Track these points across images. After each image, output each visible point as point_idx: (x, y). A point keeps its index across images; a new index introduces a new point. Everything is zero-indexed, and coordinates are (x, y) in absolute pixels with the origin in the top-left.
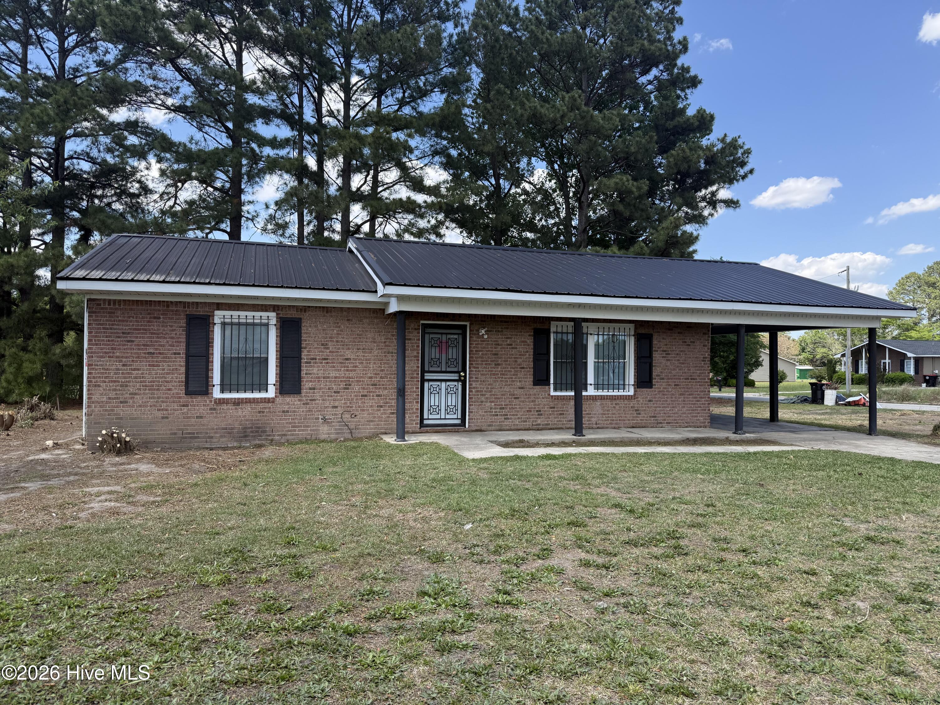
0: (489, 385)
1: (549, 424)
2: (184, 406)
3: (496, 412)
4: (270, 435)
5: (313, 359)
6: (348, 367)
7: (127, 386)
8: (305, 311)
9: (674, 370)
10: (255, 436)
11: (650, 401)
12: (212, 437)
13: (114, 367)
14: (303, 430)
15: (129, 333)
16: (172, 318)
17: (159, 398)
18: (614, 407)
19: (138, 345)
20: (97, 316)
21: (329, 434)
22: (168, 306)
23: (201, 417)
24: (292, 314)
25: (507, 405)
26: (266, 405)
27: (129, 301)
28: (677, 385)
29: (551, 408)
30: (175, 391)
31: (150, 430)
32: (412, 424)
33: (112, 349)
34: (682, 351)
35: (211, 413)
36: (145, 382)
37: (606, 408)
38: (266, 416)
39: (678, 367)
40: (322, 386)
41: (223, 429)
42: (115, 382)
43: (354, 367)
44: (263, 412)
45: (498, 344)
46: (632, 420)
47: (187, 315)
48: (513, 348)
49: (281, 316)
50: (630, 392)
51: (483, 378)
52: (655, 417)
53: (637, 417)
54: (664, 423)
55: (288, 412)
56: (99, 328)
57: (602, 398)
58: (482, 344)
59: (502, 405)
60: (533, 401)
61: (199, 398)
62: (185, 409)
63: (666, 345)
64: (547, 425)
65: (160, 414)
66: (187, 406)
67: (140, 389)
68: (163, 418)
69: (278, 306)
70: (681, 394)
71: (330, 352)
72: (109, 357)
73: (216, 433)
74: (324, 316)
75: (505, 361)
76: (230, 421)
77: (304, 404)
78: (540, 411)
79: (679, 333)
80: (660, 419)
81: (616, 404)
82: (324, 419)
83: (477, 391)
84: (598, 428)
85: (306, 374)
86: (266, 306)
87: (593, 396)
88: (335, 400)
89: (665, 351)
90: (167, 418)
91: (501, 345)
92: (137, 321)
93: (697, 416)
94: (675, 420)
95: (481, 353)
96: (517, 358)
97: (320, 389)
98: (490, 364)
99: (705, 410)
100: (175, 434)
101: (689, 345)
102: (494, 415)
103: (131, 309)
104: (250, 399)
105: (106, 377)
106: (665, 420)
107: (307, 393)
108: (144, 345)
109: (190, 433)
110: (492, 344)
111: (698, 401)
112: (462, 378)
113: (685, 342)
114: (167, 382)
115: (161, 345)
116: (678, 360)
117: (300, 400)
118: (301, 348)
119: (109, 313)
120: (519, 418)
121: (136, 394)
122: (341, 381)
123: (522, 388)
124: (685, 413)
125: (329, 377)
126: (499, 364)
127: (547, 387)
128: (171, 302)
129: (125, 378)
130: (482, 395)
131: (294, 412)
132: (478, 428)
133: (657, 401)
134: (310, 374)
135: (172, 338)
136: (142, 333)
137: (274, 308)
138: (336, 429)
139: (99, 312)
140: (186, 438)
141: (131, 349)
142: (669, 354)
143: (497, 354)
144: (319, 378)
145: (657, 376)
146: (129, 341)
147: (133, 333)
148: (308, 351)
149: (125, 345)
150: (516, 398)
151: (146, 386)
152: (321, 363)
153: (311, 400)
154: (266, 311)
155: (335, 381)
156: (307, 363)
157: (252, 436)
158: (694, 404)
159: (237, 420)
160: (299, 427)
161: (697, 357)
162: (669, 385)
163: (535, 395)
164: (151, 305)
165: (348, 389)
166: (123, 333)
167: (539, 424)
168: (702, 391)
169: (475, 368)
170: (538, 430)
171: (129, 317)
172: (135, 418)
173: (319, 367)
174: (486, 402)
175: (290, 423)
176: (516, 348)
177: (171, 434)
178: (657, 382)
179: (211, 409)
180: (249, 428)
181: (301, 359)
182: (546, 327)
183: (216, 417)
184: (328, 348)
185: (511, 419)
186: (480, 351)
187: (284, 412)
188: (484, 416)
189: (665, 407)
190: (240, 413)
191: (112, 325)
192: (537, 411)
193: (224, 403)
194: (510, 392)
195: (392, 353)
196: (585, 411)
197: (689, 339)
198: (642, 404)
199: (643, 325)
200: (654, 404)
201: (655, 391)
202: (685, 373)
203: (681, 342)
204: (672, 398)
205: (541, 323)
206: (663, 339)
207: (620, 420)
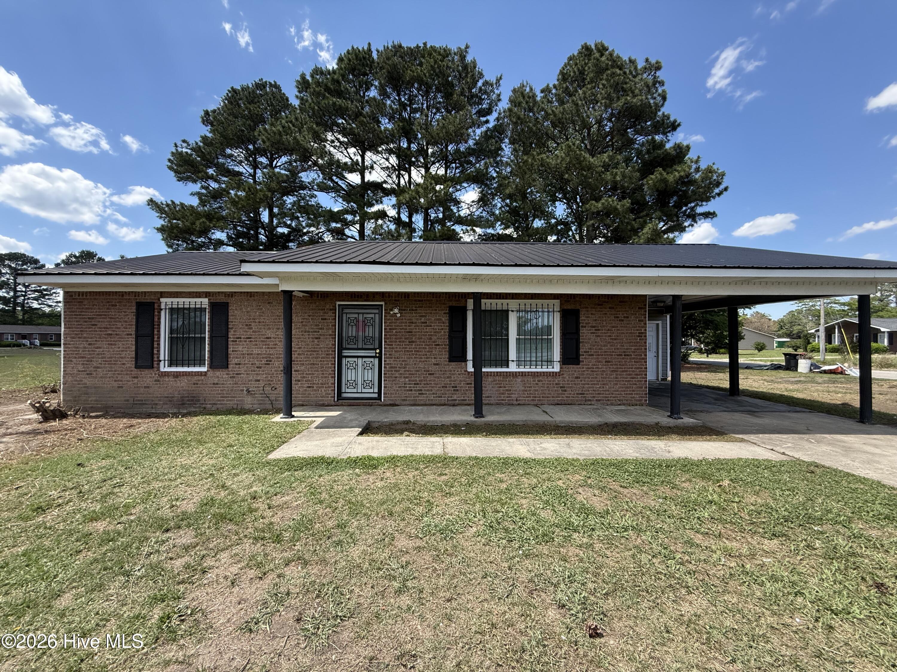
0: (403, 361)
1: (466, 400)
2: (134, 378)
3: (410, 387)
4: (203, 404)
5: (238, 338)
6: (268, 345)
7: (91, 361)
8: (232, 296)
9: (604, 346)
10: (191, 404)
11: (577, 378)
12: (156, 404)
13: (82, 346)
14: (230, 401)
15: (93, 318)
16: (126, 305)
17: (115, 371)
18: (537, 384)
19: (100, 328)
20: (70, 305)
21: (252, 404)
22: (123, 296)
23: (148, 387)
24: (222, 299)
25: (421, 381)
26: (200, 378)
27: (93, 292)
28: (609, 362)
29: (468, 384)
30: (129, 365)
31: (109, 397)
32: (328, 397)
33: (81, 331)
34: (613, 327)
35: (156, 384)
36: (105, 358)
37: (527, 385)
38: (199, 387)
39: (609, 343)
40: (246, 362)
41: (166, 397)
42: (83, 357)
43: (274, 345)
44: (197, 384)
45: (412, 323)
46: (557, 397)
47: (137, 303)
48: (427, 326)
49: (212, 301)
50: (557, 368)
51: (397, 355)
52: (584, 394)
53: (561, 394)
54: (593, 400)
55: (217, 384)
56: (72, 315)
57: (523, 374)
58: (395, 323)
59: (416, 381)
60: (448, 378)
61: (146, 371)
62: (136, 381)
63: (596, 320)
64: (463, 400)
65: (116, 384)
66: (137, 377)
67: (101, 364)
68: (119, 387)
69: (209, 293)
70: (612, 371)
71: (253, 332)
72: (79, 338)
73: (160, 400)
74: (248, 300)
75: (419, 339)
76: (170, 391)
77: (231, 377)
78: (456, 387)
79: (610, 308)
80: (589, 397)
81: (539, 381)
82: (249, 392)
83: (391, 367)
84: (519, 404)
85: (233, 351)
86: (199, 293)
87: (513, 372)
88: (257, 374)
89: (594, 327)
90: (122, 387)
91: (415, 323)
92: (99, 309)
93: (632, 394)
94: (606, 397)
95: (394, 331)
96: (431, 335)
97: (245, 364)
98: (403, 342)
99: (642, 388)
100: (128, 401)
101: (623, 321)
102: (408, 390)
103: (95, 299)
104: (186, 372)
105: (77, 354)
106: (594, 397)
107: (233, 368)
108: (104, 328)
109: (139, 400)
110: (406, 323)
111: (633, 378)
112: (377, 355)
113: (618, 317)
114: (122, 358)
115: (117, 328)
116: (610, 336)
117: (227, 374)
118: (228, 328)
119: (79, 302)
120: (433, 394)
121: (98, 368)
122: (263, 358)
123: (437, 364)
124: (618, 391)
125: (252, 354)
126: (413, 342)
127: (463, 364)
128: (125, 292)
129: (90, 354)
130: (396, 371)
131: (223, 384)
132: (392, 402)
133: (585, 378)
134: (236, 351)
135: (126, 322)
136: (103, 318)
137: (207, 295)
138: (258, 400)
139: (71, 302)
140: (136, 404)
141: (95, 331)
142: (599, 330)
143: (411, 332)
144: (243, 354)
145: (585, 352)
146: (93, 325)
147: (96, 318)
148: (235, 331)
149: (90, 328)
150: (430, 374)
151: (106, 361)
152: (245, 341)
153: (237, 374)
154: (200, 297)
155: (257, 357)
156: (233, 341)
157: (188, 404)
158: (629, 381)
159: (176, 390)
160: (226, 397)
161: (631, 333)
162: (600, 362)
163: (451, 371)
164: (109, 295)
165: (268, 364)
166: (89, 318)
167: (456, 400)
168: (638, 368)
169: (388, 345)
170: (454, 405)
171: (93, 305)
172: (99, 387)
173: (243, 345)
174: (400, 377)
175: (219, 394)
176: (431, 326)
177: (125, 401)
178: (585, 358)
179: (156, 381)
180: (186, 397)
181: (228, 338)
182: (462, 305)
183: (159, 387)
184: (252, 328)
185: (426, 394)
186: (394, 329)
187: (214, 384)
188: (398, 391)
189: (594, 384)
190: (179, 384)
191: (81, 312)
192: (453, 387)
193: (165, 375)
194: (424, 368)
195: (309, 332)
196: (505, 387)
197: (623, 314)
198: (568, 381)
199: (569, 301)
200: (581, 381)
201: (583, 368)
202: (618, 349)
203: (612, 317)
204: (602, 374)
205: (456, 301)
206: (592, 314)
207: (543, 397)
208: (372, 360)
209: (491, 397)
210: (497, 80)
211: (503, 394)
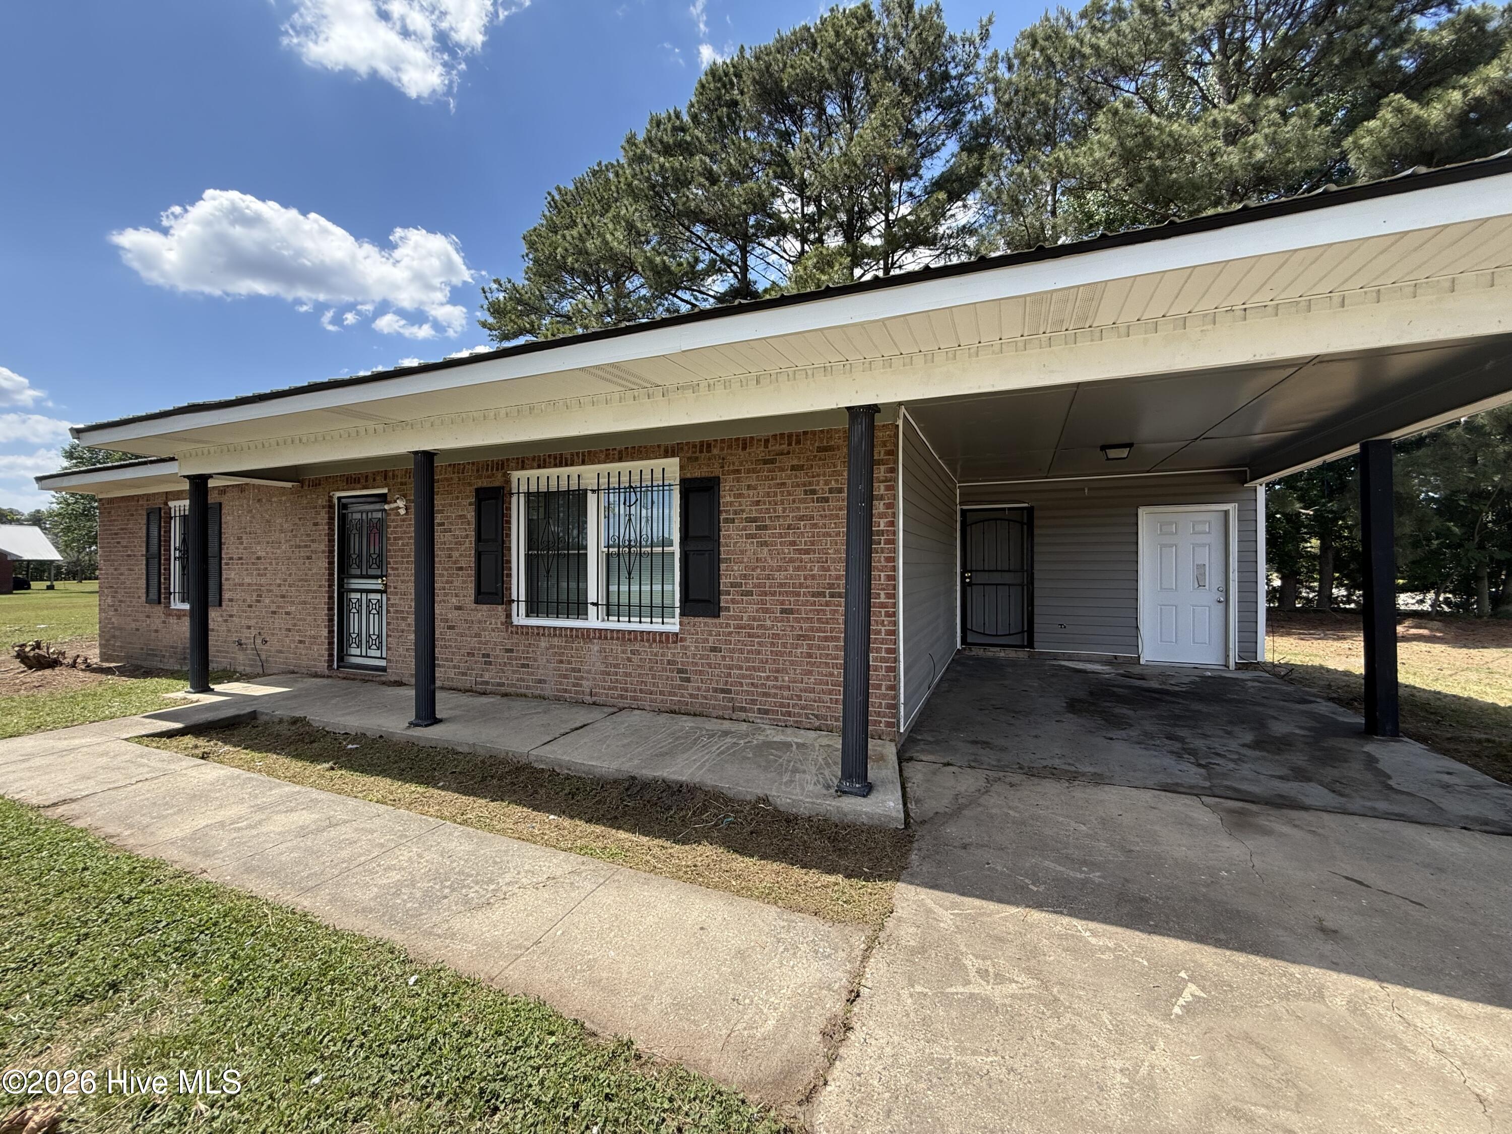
1: (503, 685)
5: (230, 559)
6: (259, 569)
7: (117, 592)
8: (226, 493)
9: (779, 569)
11: (714, 649)
12: (164, 656)
13: (111, 572)
14: (225, 657)
16: (141, 514)
17: (134, 606)
18: (629, 659)
19: (123, 547)
20: (102, 517)
21: (244, 665)
23: (158, 631)
24: (215, 498)
27: (118, 498)
28: (791, 612)
29: (508, 651)
30: (141, 599)
31: (129, 643)
32: (320, 661)
33: (110, 551)
34: (801, 518)
35: (164, 627)
36: (126, 588)
37: (611, 660)
39: (791, 560)
40: (238, 597)
42: (111, 587)
43: (264, 569)
46: (671, 694)
47: (147, 512)
48: (445, 531)
50: (671, 624)
51: (404, 588)
52: (729, 691)
53: (680, 687)
54: (751, 710)
56: (104, 530)
57: (601, 634)
58: (399, 526)
60: (476, 635)
61: (158, 608)
62: (147, 620)
63: (758, 503)
64: (499, 684)
65: (134, 626)
66: (148, 616)
67: (124, 596)
70: (799, 637)
71: (244, 548)
72: (109, 560)
73: (167, 651)
74: (240, 497)
76: (176, 638)
77: (225, 621)
78: (488, 656)
79: (793, 468)
80: (741, 700)
81: (632, 652)
82: (241, 645)
83: (397, 612)
84: (594, 704)
85: (226, 579)
87: (583, 630)
88: (248, 617)
89: (754, 520)
90: (138, 630)
92: (121, 520)
94: (782, 705)
95: (400, 542)
96: (450, 549)
97: (237, 601)
101: (826, 500)
103: (118, 509)
104: (186, 610)
105: (107, 583)
106: (753, 702)
107: (227, 606)
109: (151, 650)
113: (814, 492)
114: (136, 588)
115: (134, 546)
116: (793, 543)
117: (222, 616)
118: (222, 544)
119: (108, 512)
120: (455, 667)
121: (122, 601)
122: (254, 590)
123: (460, 608)
124: (813, 691)
125: (243, 585)
127: (505, 607)
129: (116, 583)
130: (402, 618)
131: (219, 631)
132: (397, 679)
133: (734, 651)
134: (229, 579)
135: (139, 537)
136: (125, 533)
138: (250, 660)
139: (103, 513)
141: (118, 551)
142: (765, 528)
144: (235, 585)
145: (733, 585)
146: (117, 543)
147: (118, 534)
148: (229, 548)
149: (115, 547)
150: (447, 628)
151: (127, 593)
152: (237, 564)
153: (230, 616)
155: (248, 590)
156: (227, 564)
160: (221, 652)
162: (766, 611)
163: (480, 622)
164: (129, 501)
165: (258, 601)
166: (114, 534)
167: (487, 683)
169: (392, 569)
170: (485, 693)
171: (117, 516)
172: (122, 629)
173: (235, 569)
174: (408, 631)
176: (451, 530)
177: (141, 649)
178: (733, 601)
179: (163, 622)
181: (222, 559)
182: (497, 484)
183: (168, 632)
184: (243, 543)
185: (444, 666)
186: (399, 538)
188: (404, 656)
189: (754, 669)
190: (181, 629)
191: (111, 525)
192: (484, 656)
193: (170, 615)
195: (299, 547)
196: (569, 663)
197: (827, 483)
198: (694, 655)
199: (697, 459)
200: (724, 657)
201: (728, 626)
202: (813, 577)
203: (799, 493)
204: (773, 644)
205: (489, 477)
206: (749, 487)
207: (641, 691)
208: (378, 596)
209: (545, 682)
211: (565, 677)
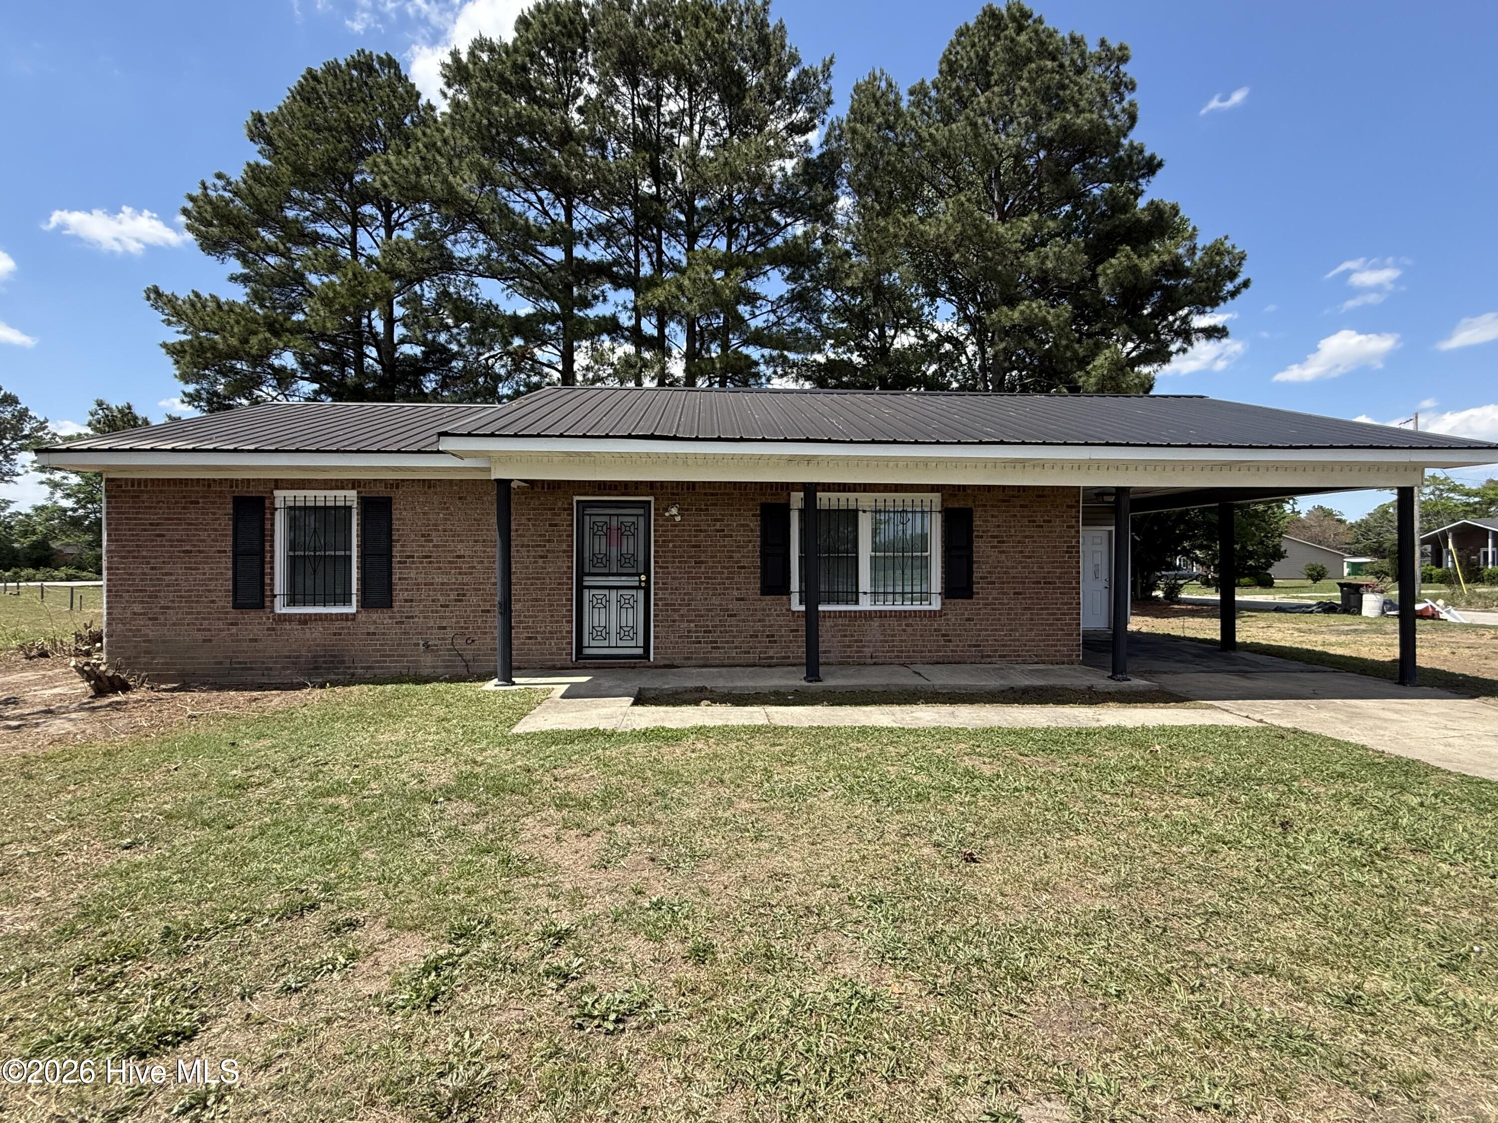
0: (685, 594)
1: (788, 657)
2: (232, 624)
3: (697, 637)
4: (349, 668)
5: (408, 557)
6: (461, 568)
7: (156, 597)
8: (397, 487)
9: (1013, 567)
10: (329, 668)
11: (968, 620)
12: (271, 669)
13: (140, 571)
14: (396, 661)
15: (158, 524)
16: (214, 503)
17: (198, 613)
18: (904, 630)
19: (170, 541)
20: (117, 502)
21: (433, 667)
22: (209, 486)
23: (256, 640)
24: (381, 492)
25: (716, 626)
26: (344, 624)
27: (158, 480)
28: (1020, 594)
29: (792, 631)
30: (222, 604)
31: (188, 658)
32: (561, 654)
33: (137, 546)
34: (1026, 537)
35: (270, 635)
36: (180, 591)
37: (889, 632)
38: (344, 640)
39: (1021, 562)
40: (423, 597)
41: (286, 657)
42: (141, 591)
43: (469, 568)
44: (340, 634)
45: (701, 531)
46: (937, 651)
47: (235, 498)
48: (725, 536)
49: (363, 495)
50: (936, 604)
51: (676, 584)
52: (979, 646)
53: (944, 646)
54: (994, 656)
55: (374, 634)
56: (121, 519)
57: (881, 614)
58: (672, 531)
59: (708, 626)
60: (759, 621)
61: (253, 614)
62: (234, 630)
63: (999, 526)
64: (784, 658)
65: (200, 636)
66: (237, 624)
67: (173, 601)
68: (204, 641)
69: (359, 481)
70: (1025, 609)
71: (434, 546)
72: (134, 557)
73: (276, 662)
74: (425, 493)
75: (711, 557)
76: (294, 647)
77: (397, 623)
78: (773, 636)
79: (1021, 506)
80: (988, 650)
81: (907, 625)
82: (427, 646)
83: (667, 605)
84: (875, 664)
85: (400, 579)
86: (342, 481)
87: (865, 612)
88: (441, 618)
89: (996, 537)
90: (210, 641)
91: (705, 531)
92: (169, 508)
93: (1056, 645)
94: (1014, 651)
95: (671, 545)
97: (420, 601)
98: (686, 562)
99: (1072, 635)
100: (221, 663)
101: (1042, 527)
102: (694, 642)
103: (161, 492)
104: (320, 614)
105: (130, 585)
106: (996, 651)
107: (401, 606)
108: (178, 541)
109: (240, 663)
110: (690, 530)
111: (1058, 620)
112: (643, 584)
113: (1034, 521)
114: (209, 591)
115: (201, 541)
116: (1021, 552)
117: (390, 618)
118: (391, 541)
119: (133, 497)
120: (736, 648)
121: (168, 608)
122: (451, 590)
123: (742, 599)
124: (1033, 640)
125: (432, 584)
126: (702, 562)
127: (785, 597)
128: (214, 480)
129: (154, 586)
130: (674, 610)
131: (384, 634)
132: (667, 662)
133: (982, 620)
134: (405, 579)
135: (216, 530)
136: (176, 524)
137: (354, 484)
138: (444, 661)
139: (120, 496)
140: (235, 669)
141: (161, 546)
142: (1003, 542)
143: (699, 546)
144: (418, 584)
145: (981, 578)
146: (158, 535)
147: (162, 524)
148: (402, 546)
149: (153, 541)
150: (730, 616)
151: (181, 597)
152: (421, 563)
153: (407, 617)
154: (343, 488)
155: (441, 589)
156: (400, 562)
157: (325, 668)
158: (1051, 625)
159: (304, 646)
160: (390, 656)
161: (1055, 547)
162: (1004, 593)
163: (764, 610)
164: (186, 485)
165: (460, 601)
166: (151, 524)
167: (772, 658)
168: (1066, 604)
169: (661, 567)
170: (770, 666)
171: (158, 502)
172: (168, 641)
173: (418, 568)
174: (682, 621)
175: (378, 650)
176: (731, 536)
177: (216, 663)
178: (982, 588)
179: (268, 629)
180: (321, 656)
181: (392, 556)
182: (782, 501)
183: (275, 641)
184: (432, 541)
185: (723, 648)
186: (670, 541)
187: (368, 634)
188: (677, 643)
189: (996, 630)
190: (308, 635)
191: (137, 513)
192: (768, 636)
193: (285, 620)
194: (721, 605)
195: (528, 546)
196: (852, 636)
197: (1042, 516)
198: (954, 624)
199: (955, 495)
200: (975, 625)
201: (978, 604)
202: (1034, 572)
203: (1025, 521)
204: (1009, 614)
205: (773, 494)
206: (992, 516)
207: (914, 651)
208: (634, 592)
209: (829, 652)
210: (824, 66)
211: (849, 646)
